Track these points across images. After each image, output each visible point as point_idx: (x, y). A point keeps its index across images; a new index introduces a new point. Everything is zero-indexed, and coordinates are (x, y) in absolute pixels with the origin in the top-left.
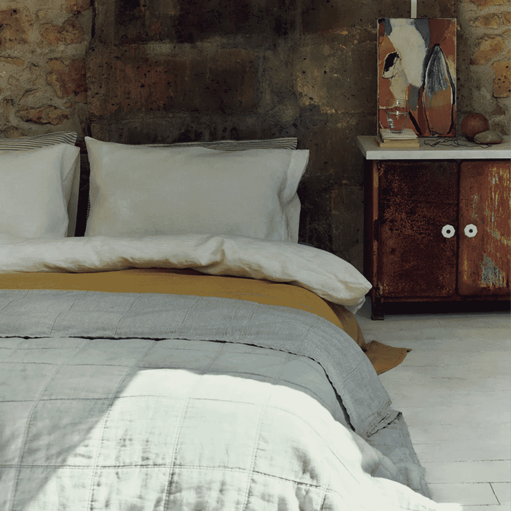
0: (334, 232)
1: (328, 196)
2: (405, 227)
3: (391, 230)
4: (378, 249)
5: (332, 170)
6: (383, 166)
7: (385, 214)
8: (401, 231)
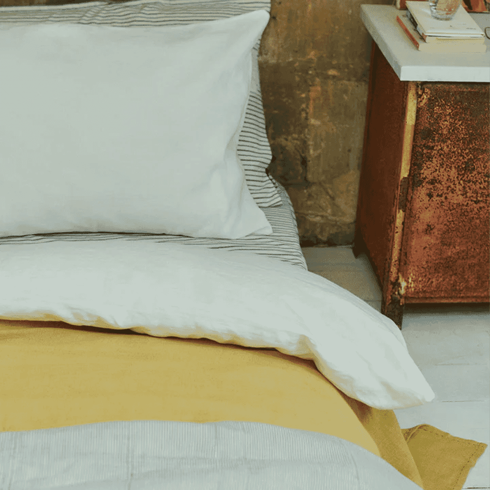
0: (311, 152)
1: (303, 95)
2: (453, 191)
3: (430, 196)
4: (403, 223)
5: (313, 53)
6: (427, 90)
7: (422, 171)
8: (446, 198)
